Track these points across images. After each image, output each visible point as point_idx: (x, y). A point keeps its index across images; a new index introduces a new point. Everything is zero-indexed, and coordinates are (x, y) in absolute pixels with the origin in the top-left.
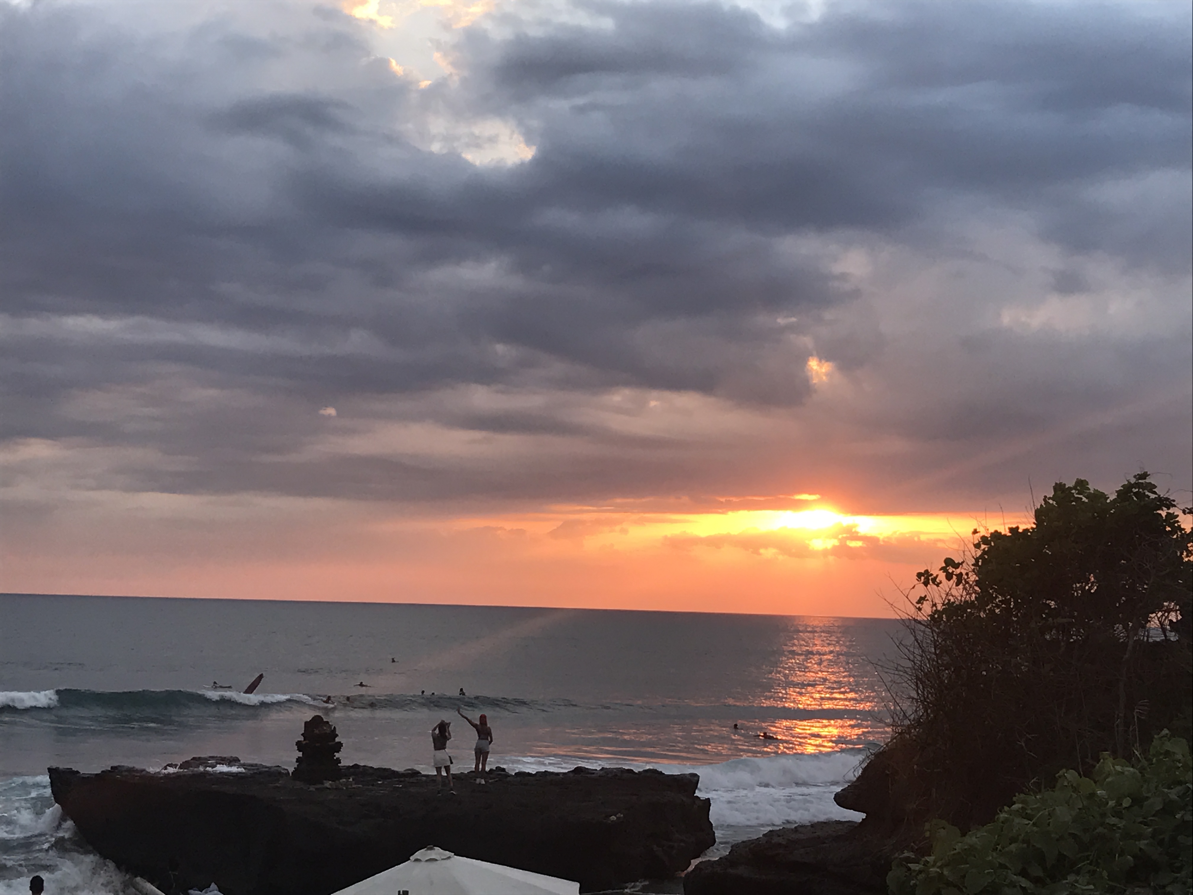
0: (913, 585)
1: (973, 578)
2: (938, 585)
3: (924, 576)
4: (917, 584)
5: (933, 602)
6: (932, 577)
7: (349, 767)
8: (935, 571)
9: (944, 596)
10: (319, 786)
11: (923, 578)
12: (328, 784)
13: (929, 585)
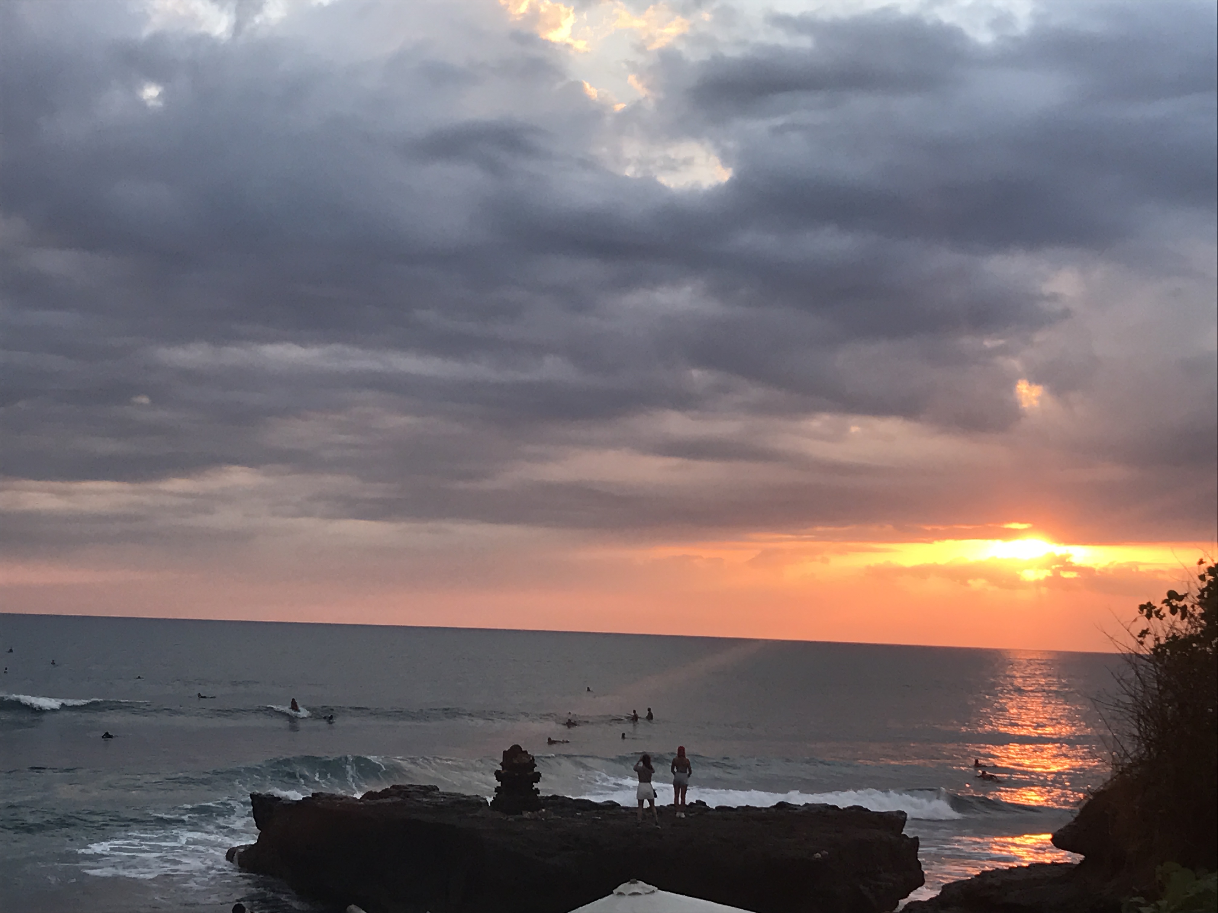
0: (1134, 618)
1: (1199, 610)
2: (1161, 618)
3: (1146, 608)
4: (1139, 617)
5: (1155, 635)
6: (1156, 609)
7: (548, 798)
8: (1158, 605)
9: (1167, 629)
10: (517, 816)
11: (1145, 610)
12: (527, 814)
13: (1151, 618)
